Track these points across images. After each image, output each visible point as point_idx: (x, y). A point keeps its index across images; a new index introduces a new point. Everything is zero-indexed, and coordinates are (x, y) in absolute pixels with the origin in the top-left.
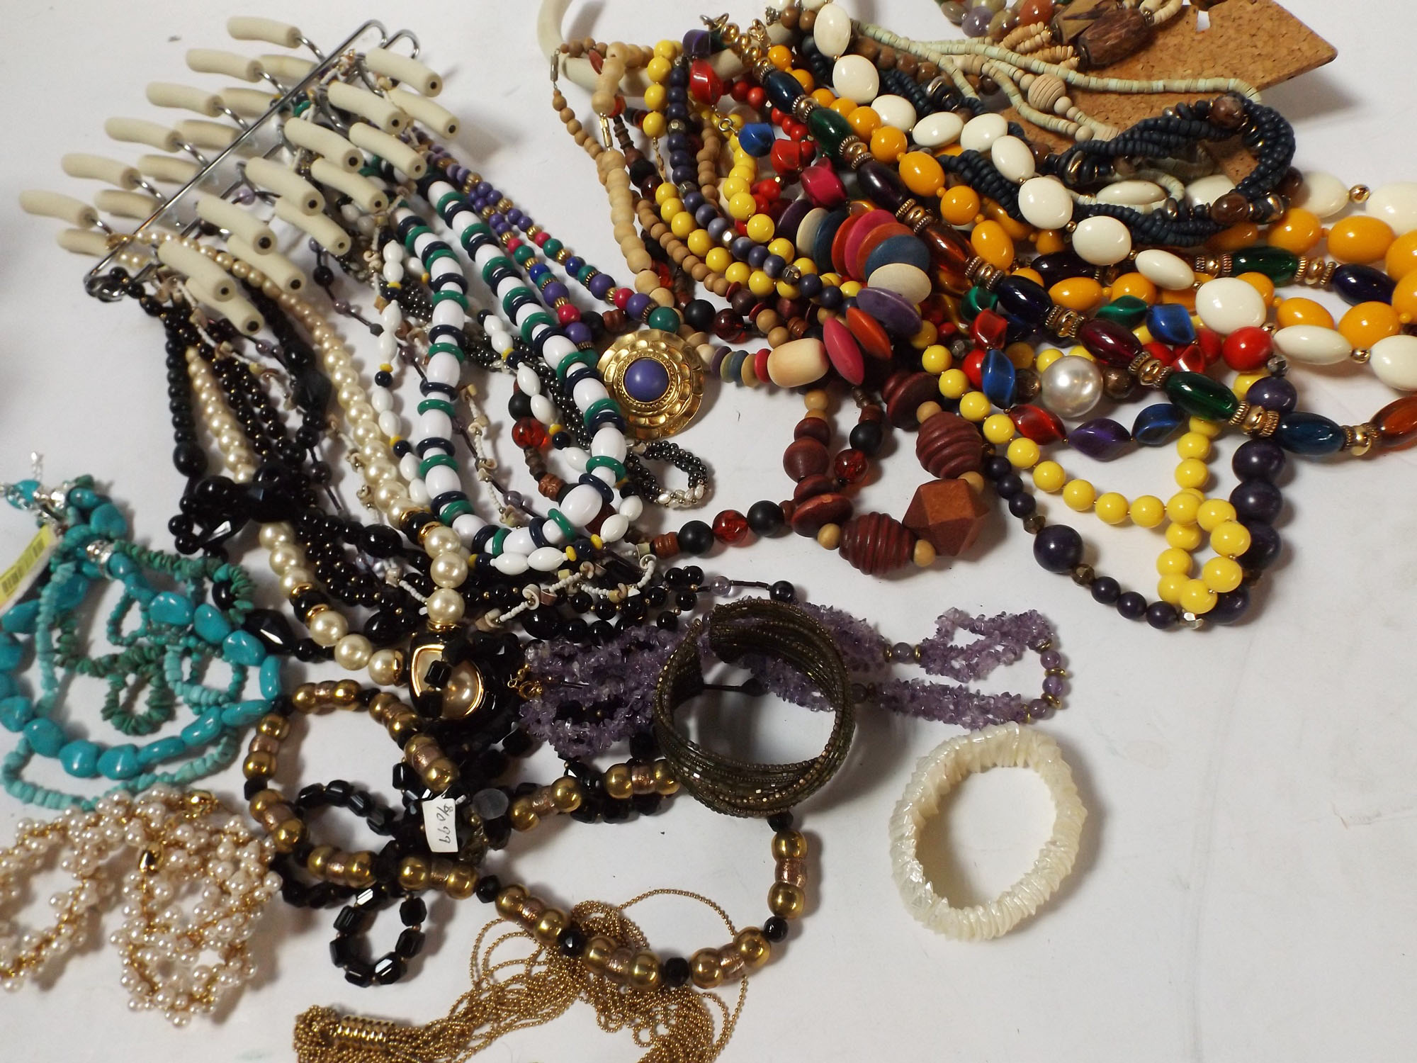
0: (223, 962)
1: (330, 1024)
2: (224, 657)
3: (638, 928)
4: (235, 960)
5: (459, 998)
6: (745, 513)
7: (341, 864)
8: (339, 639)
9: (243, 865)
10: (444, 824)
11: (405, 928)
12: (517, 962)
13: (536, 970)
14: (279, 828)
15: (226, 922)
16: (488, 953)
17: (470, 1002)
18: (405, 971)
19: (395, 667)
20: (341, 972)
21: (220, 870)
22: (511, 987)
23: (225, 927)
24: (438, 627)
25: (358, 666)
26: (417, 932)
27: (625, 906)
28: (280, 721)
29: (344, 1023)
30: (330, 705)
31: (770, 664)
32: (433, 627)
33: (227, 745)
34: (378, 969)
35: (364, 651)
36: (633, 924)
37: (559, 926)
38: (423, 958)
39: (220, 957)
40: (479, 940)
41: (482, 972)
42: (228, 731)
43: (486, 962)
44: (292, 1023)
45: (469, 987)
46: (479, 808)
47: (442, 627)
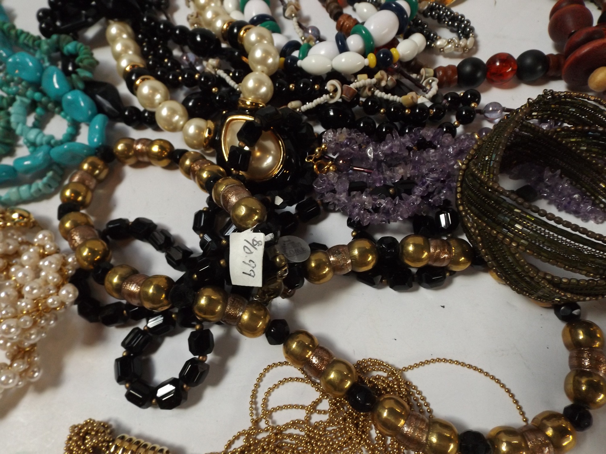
0: (8, 362)
1: (104, 441)
2: (63, 113)
3: (420, 393)
4: (20, 361)
5: (236, 434)
6: (516, 56)
7: (138, 284)
8: (160, 103)
9: (43, 274)
10: (251, 257)
11: (190, 356)
12: (297, 407)
13: (316, 418)
14: (83, 245)
15: (13, 322)
16: (268, 393)
17: (247, 439)
18: (186, 399)
19: (206, 135)
20: (122, 389)
21: (20, 275)
22: (288, 432)
23: (9, 327)
24: (248, 103)
25: (174, 128)
26: (203, 362)
27: (406, 369)
28: (101, 164)
29: (118, 442)
30: (146, 159)
31: (547, 173)
32: (244, 103)
33: (52, 178)
34: (161, 392)
35: (181, 116)
36: (416, 388)
37: (349, 378)
38: (204, 388)
39: (7, 357)
40: (260, 379)
41: (260, 411)
42: (55, 167)
43: (266, 401)
44: (66, 433)
45: (247, 425)
46: (284, 248)
47: (252, 103)
